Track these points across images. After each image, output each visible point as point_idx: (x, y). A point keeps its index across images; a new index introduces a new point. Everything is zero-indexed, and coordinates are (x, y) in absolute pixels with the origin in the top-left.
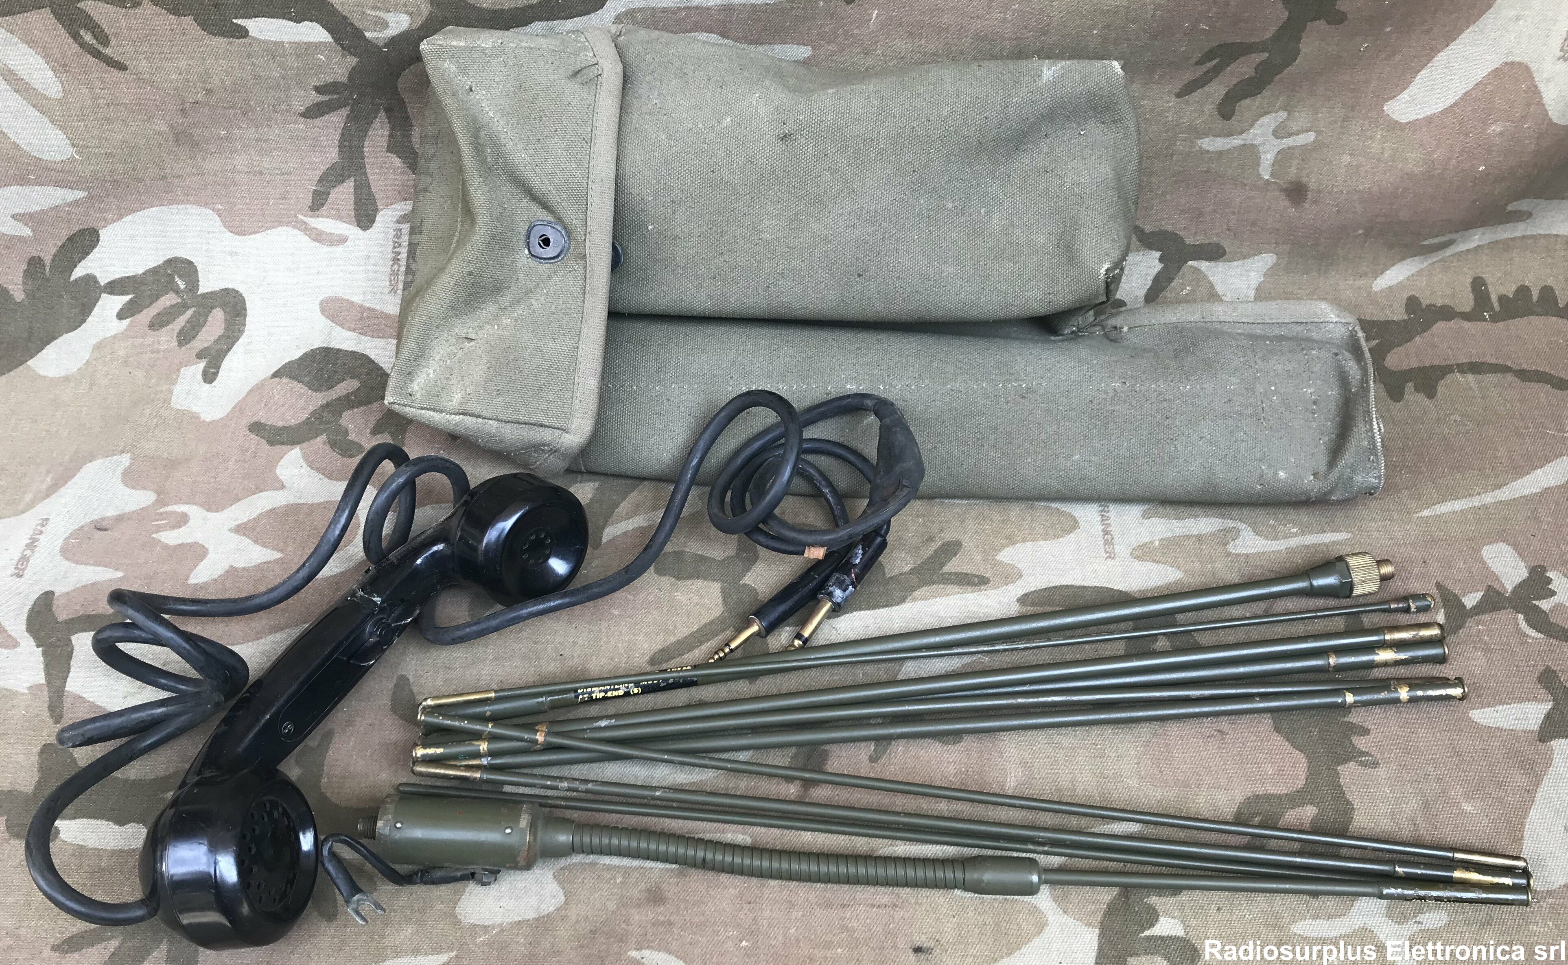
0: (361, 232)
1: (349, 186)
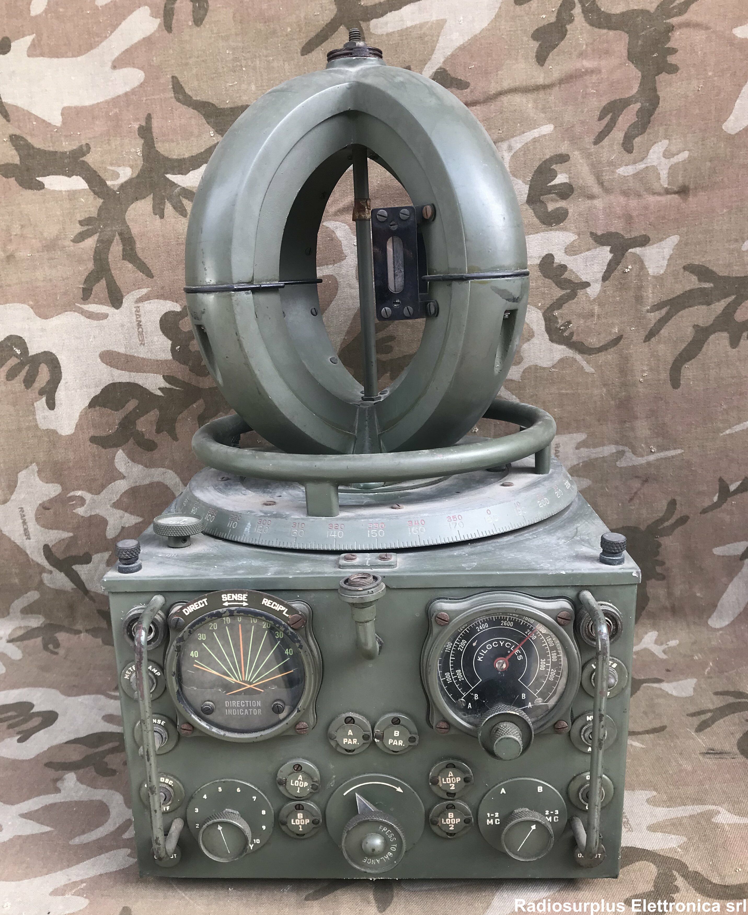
0: (116, 311)
1: (103, 283)
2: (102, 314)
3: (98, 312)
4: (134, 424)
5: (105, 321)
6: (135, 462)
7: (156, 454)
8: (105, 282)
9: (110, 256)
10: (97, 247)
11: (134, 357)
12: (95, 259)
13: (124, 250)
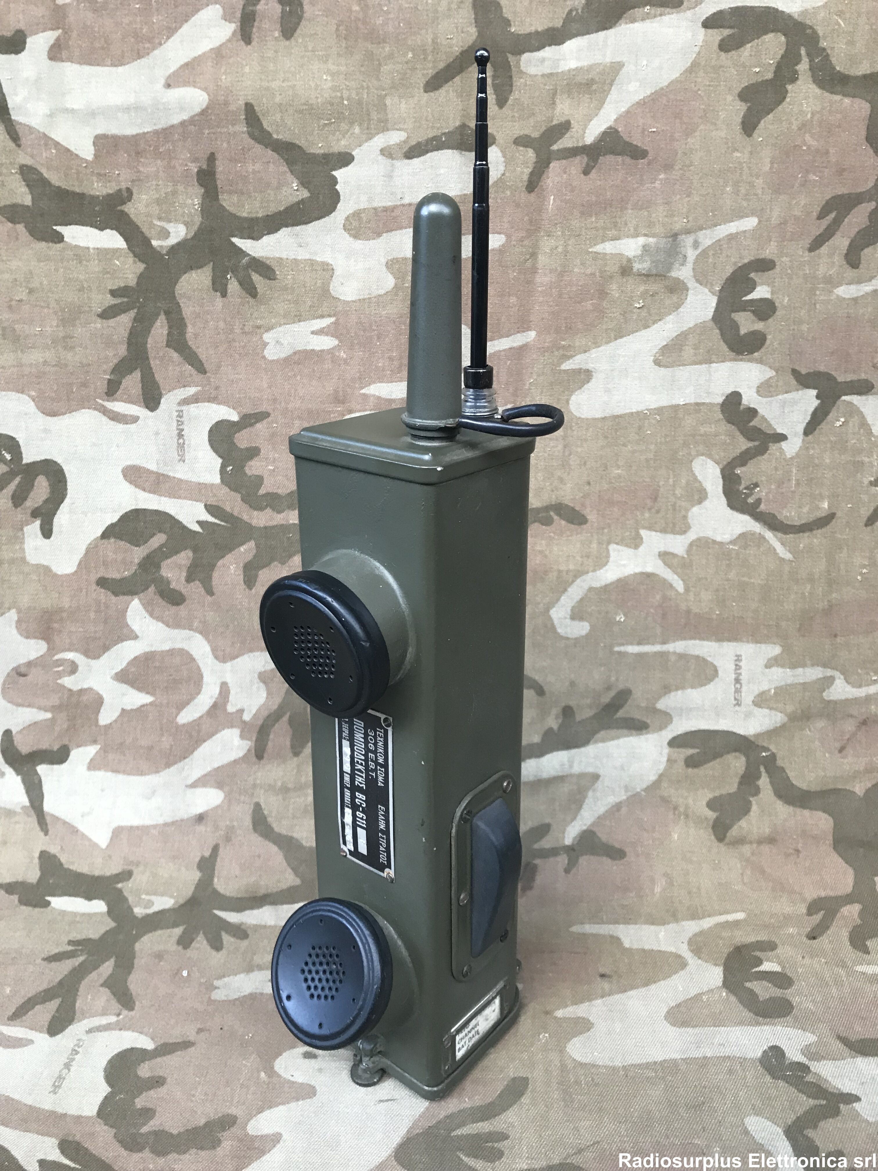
2: (131, 416)
3: (126, 413)
4: (158, 567)
5: (134, 426)
6: (154, 618)
7: (182, 611)
8: (139, 374)
9: (150, 340)
10: (133, 327)
11: (168, 477)
12: (129, 344)
13: (169, 334)
